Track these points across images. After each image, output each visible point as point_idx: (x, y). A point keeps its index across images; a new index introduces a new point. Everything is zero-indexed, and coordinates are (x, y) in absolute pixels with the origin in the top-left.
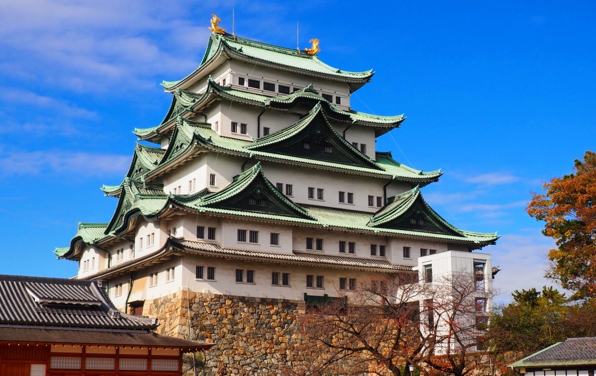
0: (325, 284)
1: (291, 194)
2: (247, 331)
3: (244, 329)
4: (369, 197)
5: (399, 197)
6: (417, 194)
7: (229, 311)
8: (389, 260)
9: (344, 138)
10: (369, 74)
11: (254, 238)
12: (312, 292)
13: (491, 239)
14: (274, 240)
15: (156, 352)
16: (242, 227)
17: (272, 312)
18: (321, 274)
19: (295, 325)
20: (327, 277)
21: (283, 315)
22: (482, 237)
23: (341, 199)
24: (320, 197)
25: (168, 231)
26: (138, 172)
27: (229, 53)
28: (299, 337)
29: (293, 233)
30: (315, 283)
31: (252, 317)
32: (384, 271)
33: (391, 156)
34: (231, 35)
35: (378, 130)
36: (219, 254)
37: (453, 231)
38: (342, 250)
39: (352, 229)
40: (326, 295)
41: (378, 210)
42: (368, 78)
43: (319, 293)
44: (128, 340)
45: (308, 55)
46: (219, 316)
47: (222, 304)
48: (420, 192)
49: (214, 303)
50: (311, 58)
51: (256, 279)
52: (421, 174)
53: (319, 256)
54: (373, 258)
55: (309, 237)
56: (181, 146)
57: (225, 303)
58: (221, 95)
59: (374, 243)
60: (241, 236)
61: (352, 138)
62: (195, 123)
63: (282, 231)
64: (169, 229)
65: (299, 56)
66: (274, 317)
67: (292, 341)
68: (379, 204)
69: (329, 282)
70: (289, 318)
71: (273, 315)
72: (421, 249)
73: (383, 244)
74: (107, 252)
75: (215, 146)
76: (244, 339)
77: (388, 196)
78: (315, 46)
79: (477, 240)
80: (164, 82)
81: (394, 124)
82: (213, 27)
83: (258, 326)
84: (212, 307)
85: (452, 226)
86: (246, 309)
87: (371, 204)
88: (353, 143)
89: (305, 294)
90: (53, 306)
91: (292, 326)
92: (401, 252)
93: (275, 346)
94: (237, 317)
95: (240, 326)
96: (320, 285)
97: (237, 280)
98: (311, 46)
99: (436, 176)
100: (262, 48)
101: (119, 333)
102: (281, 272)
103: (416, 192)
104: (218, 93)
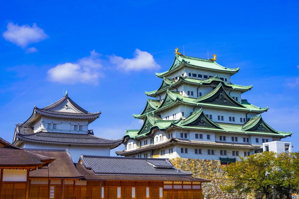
0: (227, 154)
1: (211, 119)
2: (200, 172)
3: (199, 171)
4: (241, 118)
5: (253, 118)
6: (260, 118)
7: (194, 165)
8: (250, 143)
9: (229, 95)
10: (238, 69)
11: (201, 137)
12: (223, 157)
13: (289, 134)
14: (208, 138)
15: (194, 183)
16: (197, 133)
17: (209, 165)
18: (226, 150)
19: (217, 170)
20: (228, 151)
21: (213, 166)
22: (286, 133)
23: (230, 120)
24: (222, 119)
25: (169, 135)
26: (149, 110)
27: (185, 64)
28: (219, 174)
29: (215, 135)
30: (223, 153)
31: (201, 167)
32: (249, 148)
33: (247, 101)
34: (183, 55)
35: (242, 91)
36: (190, 144)
37: (274, 131)
38: (233, 140)
39: (237, 132)
40: (228, 158)
41: (244, 123)
42: (238, 71)
43: (225, 157)
44: (186, 179)
45: (212, 61)
46: (190, 167)
47: (191, 162)
48: (261, 117)
49: (188, 162)
50: (213, 62)
51: (202, 152)
52: (260, 109)
53: (224, 143)
54: (245, 143)
55: (220, 135)
56: (169, 101)
57: (192, 162)
58: (184, 81)
59: (244, 137)
60: (197, 136)
61: (232, 95)
62: (174, 92)
63: (211, 134)
64: (169, 134)
65: (209, 62)
66: (210, 167)
67: (216, 176)
68: (244, 121)
69: (229, 153)
70: (215, 167)
71: (209, 166)
72: (262, 139)
73: (248, 138)
74: (140, 141)
75: (184, 102)
76: (200, 175)
77: (248, 118)
78: (215, 58)
79: (284, 135)
80: (156, 73)
81: (249, 89)
82: (177, 53)
83: (205, 170)
84: (187, 163)
85: (274, 129)
86: (199, 164)
87: (241, 121)
88: (233, 97)
89: (220, 158)
90: (158, 168)
91: (216, 170)
92: (255, 140)
93: (211, 178)
94: (196, 167)
95: (198, 170)
96: (225, 154)
97: (195, 153)
98: (213, 57)
99: (266, 109)
100: (195, 60)
101: (182, 177)
102: (211, 149)
103: (260, 117)
104: (183, 81)
